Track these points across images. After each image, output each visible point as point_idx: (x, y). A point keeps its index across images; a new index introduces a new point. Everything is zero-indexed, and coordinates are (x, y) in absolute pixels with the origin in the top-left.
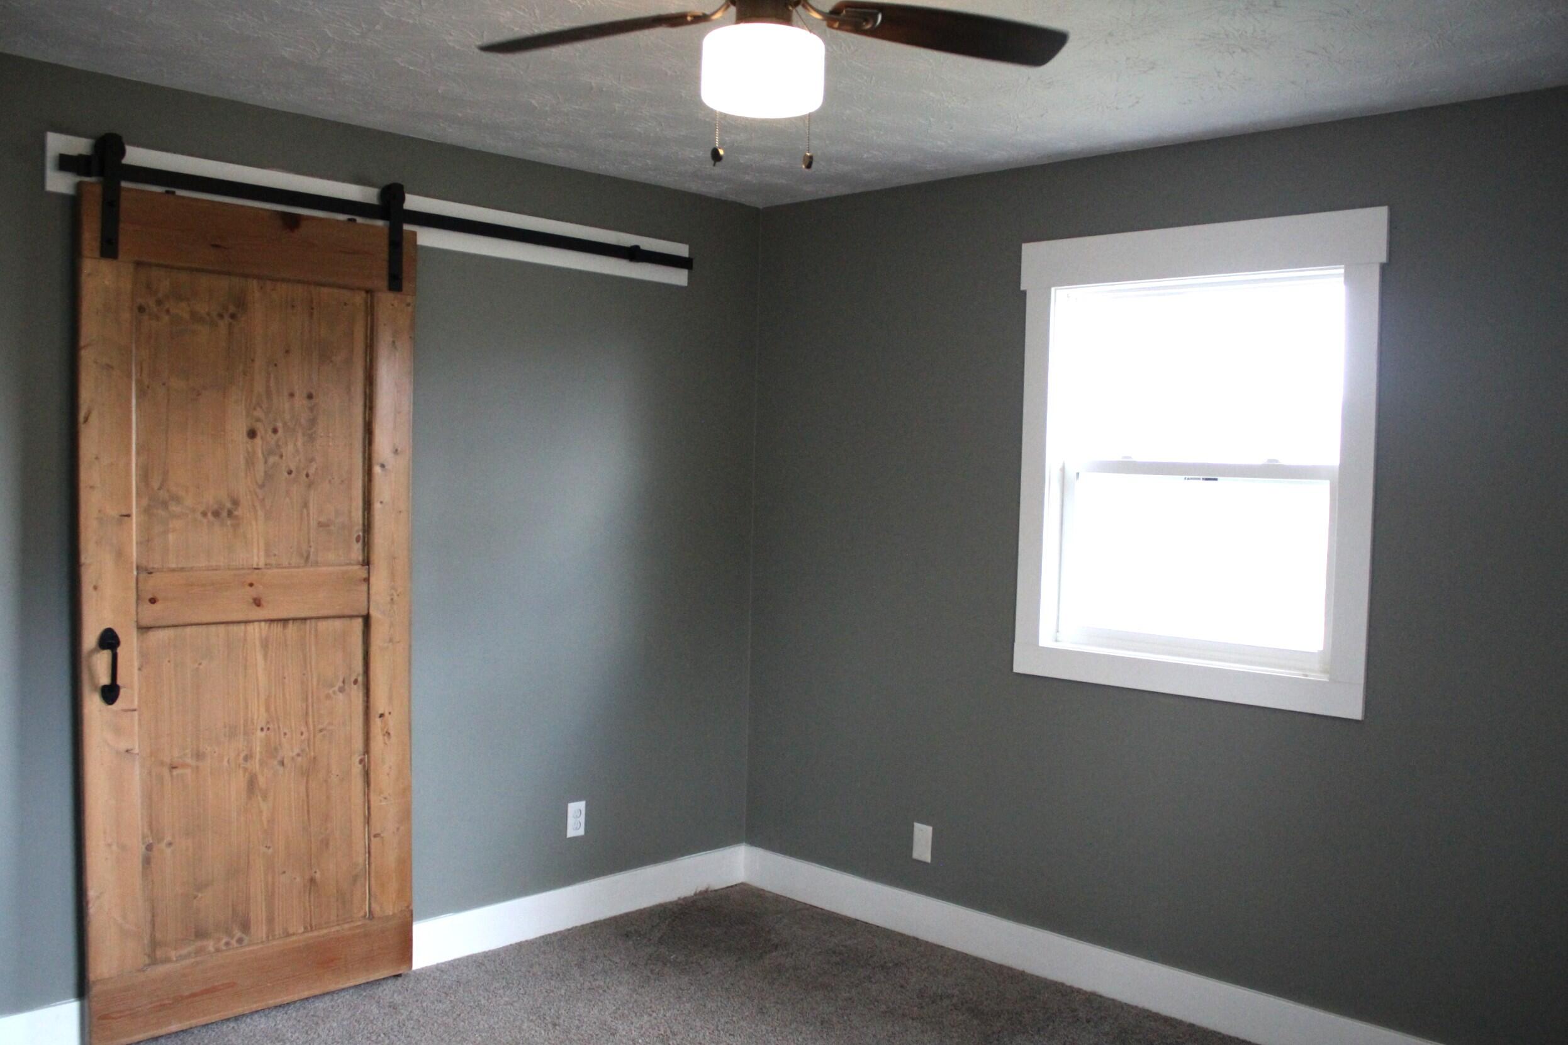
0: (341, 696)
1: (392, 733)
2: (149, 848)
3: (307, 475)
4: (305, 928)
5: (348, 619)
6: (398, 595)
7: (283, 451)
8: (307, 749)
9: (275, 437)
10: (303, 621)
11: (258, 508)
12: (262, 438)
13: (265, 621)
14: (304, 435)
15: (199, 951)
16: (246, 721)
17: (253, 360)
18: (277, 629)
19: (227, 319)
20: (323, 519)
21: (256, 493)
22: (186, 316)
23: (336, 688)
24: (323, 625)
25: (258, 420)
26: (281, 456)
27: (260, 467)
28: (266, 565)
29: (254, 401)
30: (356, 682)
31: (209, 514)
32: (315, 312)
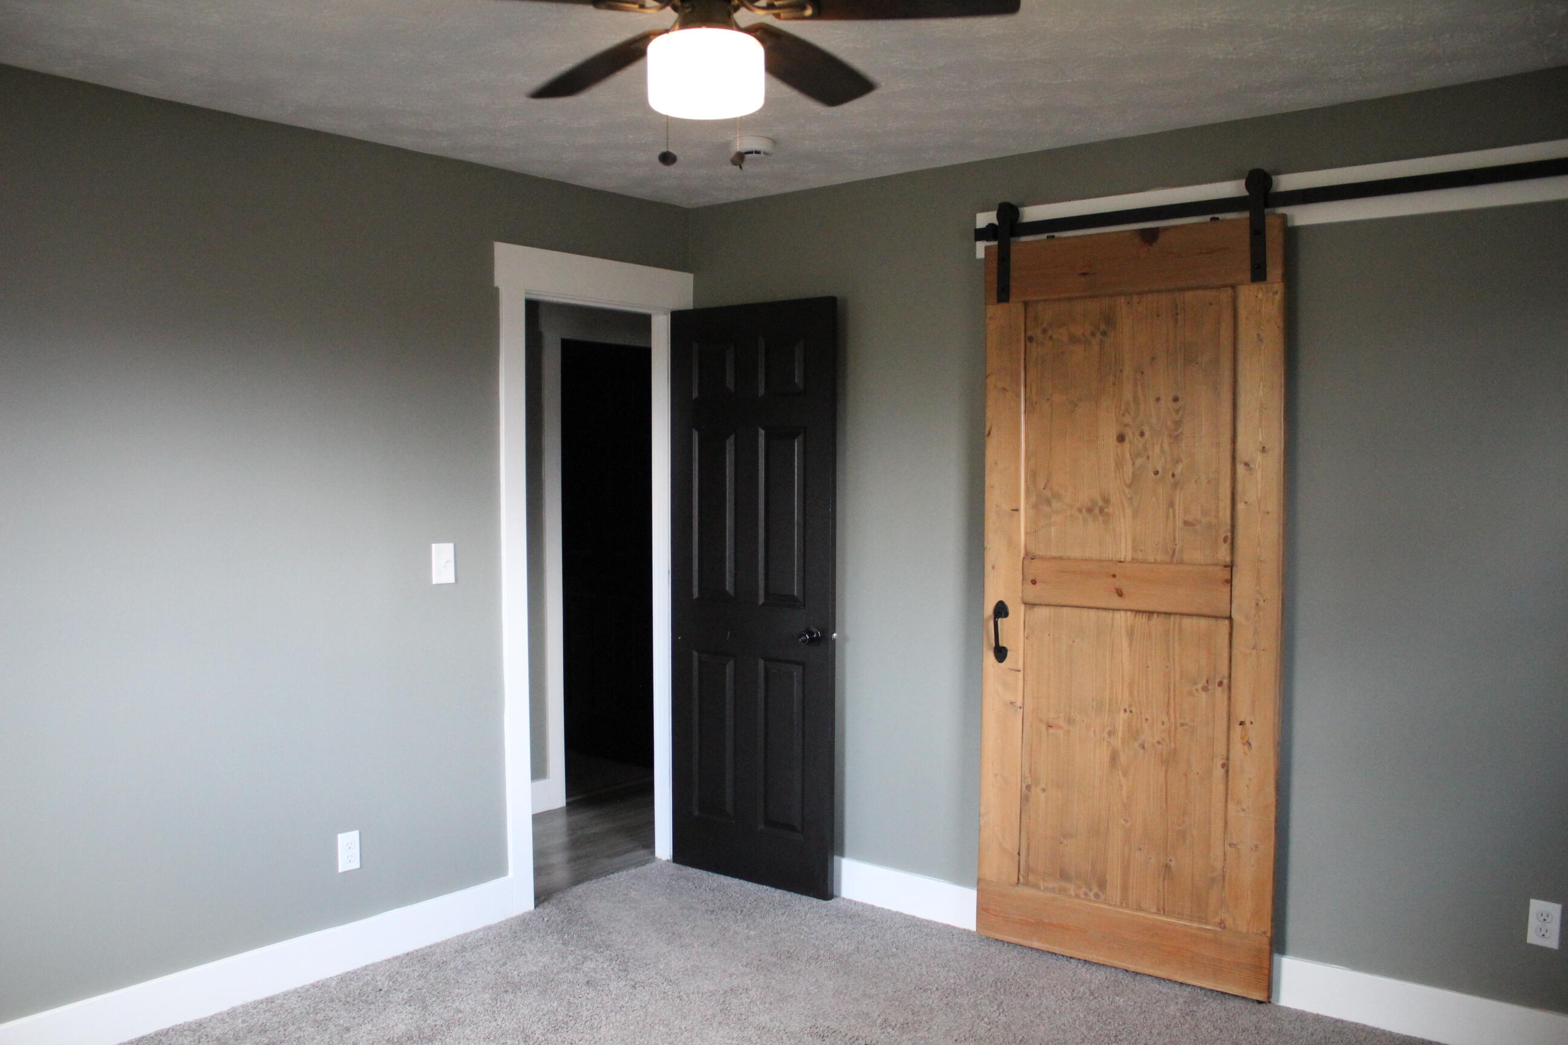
0: (1203, 695)
1: (1253, 744)
2: (1028, 787)
3: (1173, 475)
4: (1158, 910)
5: (1214, 619)
6: (1264, 601)
7: (1150, 453)
8: (1168, 740)
9: (1142, 440)
10: (1168, 615)
11: (1126, 505)
12: (1130, 442)
13: (1132, 611)
14: (1170, 436)
15: (1062, 890)
16: (1111, 700)
17: (1121, 371)
18: (1142, 620)
19: (1098, 335)
20: (1189, 518)
21: (1123, 491)
22: (1065, 339)
23: (1199, 687)
24: (1187, 622)
25: (1126, 425)
26: (1148, 458)
27: (1128, 470)
28: (1133, 559)
29: (1123, 407)
30: (1220, 684)
31: (1084, 510)
32: (1179, 317)
